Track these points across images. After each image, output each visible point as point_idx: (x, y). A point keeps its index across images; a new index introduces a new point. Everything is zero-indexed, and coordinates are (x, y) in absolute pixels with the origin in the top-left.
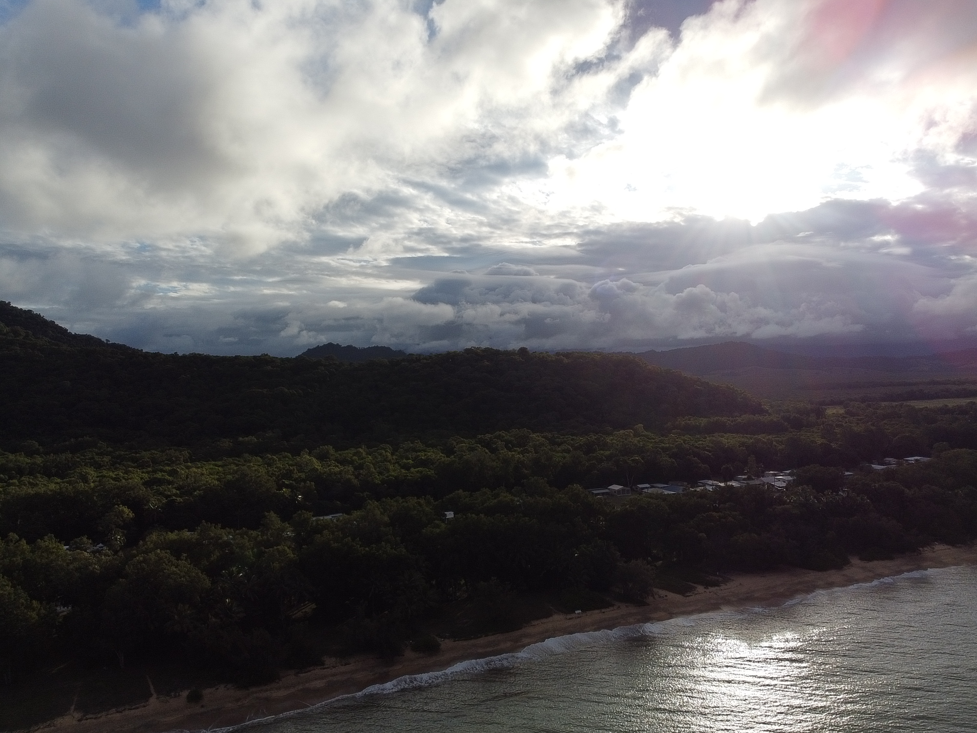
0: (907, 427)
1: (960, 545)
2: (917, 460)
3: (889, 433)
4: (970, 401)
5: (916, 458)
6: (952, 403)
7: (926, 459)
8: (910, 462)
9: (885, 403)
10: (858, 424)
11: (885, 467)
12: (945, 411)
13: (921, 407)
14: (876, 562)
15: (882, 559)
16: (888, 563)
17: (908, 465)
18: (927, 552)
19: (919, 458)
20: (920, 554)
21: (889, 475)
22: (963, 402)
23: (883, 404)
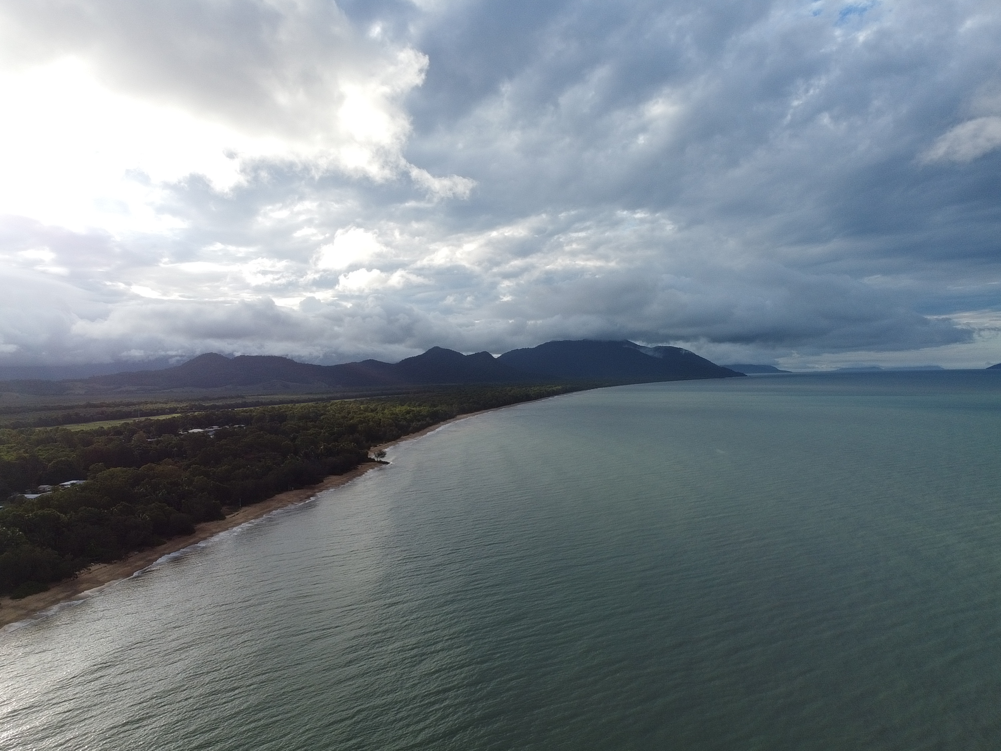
0: (63, 451)
1: (115, 561)
2: (72, 484)
3: (44, 458)
4: (123, 422)
5: (72, 482)
6: (107, 425)
7: (81, 482)
8: (66, 487)
9: (39, 428)
10: (8, 452)
11: (39, 495)
12: (101, 432)
13: (77, 430)
14: (30, 598)
15: (36, 593)
16: (43, 595)
17: (64, 489)
18: (83, 575)
19: (74, 482)
20: (77, 577)
21: (43, 503)
22: (118, 423)
23: (37, 429)
